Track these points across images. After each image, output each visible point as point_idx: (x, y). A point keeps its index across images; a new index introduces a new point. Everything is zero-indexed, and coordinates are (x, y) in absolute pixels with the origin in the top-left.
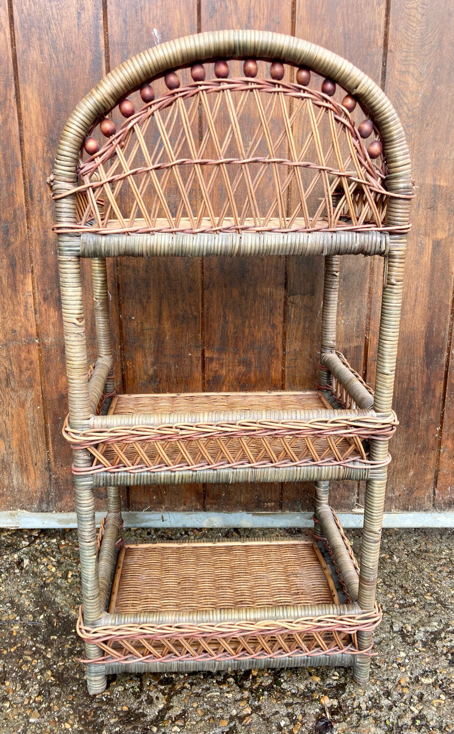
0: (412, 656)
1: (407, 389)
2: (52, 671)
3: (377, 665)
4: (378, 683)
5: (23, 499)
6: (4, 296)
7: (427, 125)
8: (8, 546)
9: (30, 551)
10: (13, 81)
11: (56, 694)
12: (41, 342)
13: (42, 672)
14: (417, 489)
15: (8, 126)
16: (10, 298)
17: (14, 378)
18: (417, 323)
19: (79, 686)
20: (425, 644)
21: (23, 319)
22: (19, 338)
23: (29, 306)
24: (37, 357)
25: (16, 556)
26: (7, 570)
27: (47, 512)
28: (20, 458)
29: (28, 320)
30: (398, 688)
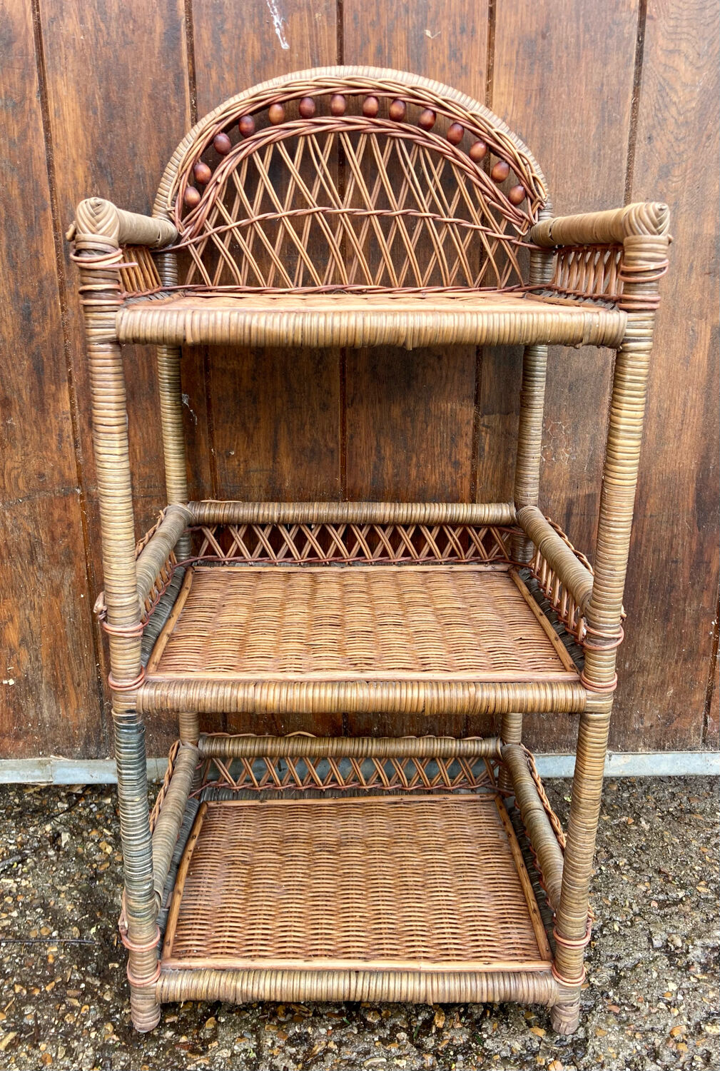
0: (688, 989)
1: (667, 562)
2: (113, 1024)
3: (634, 1006)
4: (638, 1036)
5: (58, 739)
6: (24, 419)
7: (708, 137)
8: (36, 811)
9: (71, 818)
10: (35, 68)
11: (122, 1063)
12: (85, 493)
13: (97, 1026)
14: (679, 715)
15: (28, 143)
16: (35, 422)
17: (43, 549)
18: (684, 458)
19: (158, 1048)
20: (705, 968)
21: (56, 457)
22: (50, 486)
23: (65, 435)
24: (79, 515)
25: (48, 828)
26: (36, 851)
27: (97, 758)
28: (53, 675)
29: (64, 457)
30: (671, 1044)
